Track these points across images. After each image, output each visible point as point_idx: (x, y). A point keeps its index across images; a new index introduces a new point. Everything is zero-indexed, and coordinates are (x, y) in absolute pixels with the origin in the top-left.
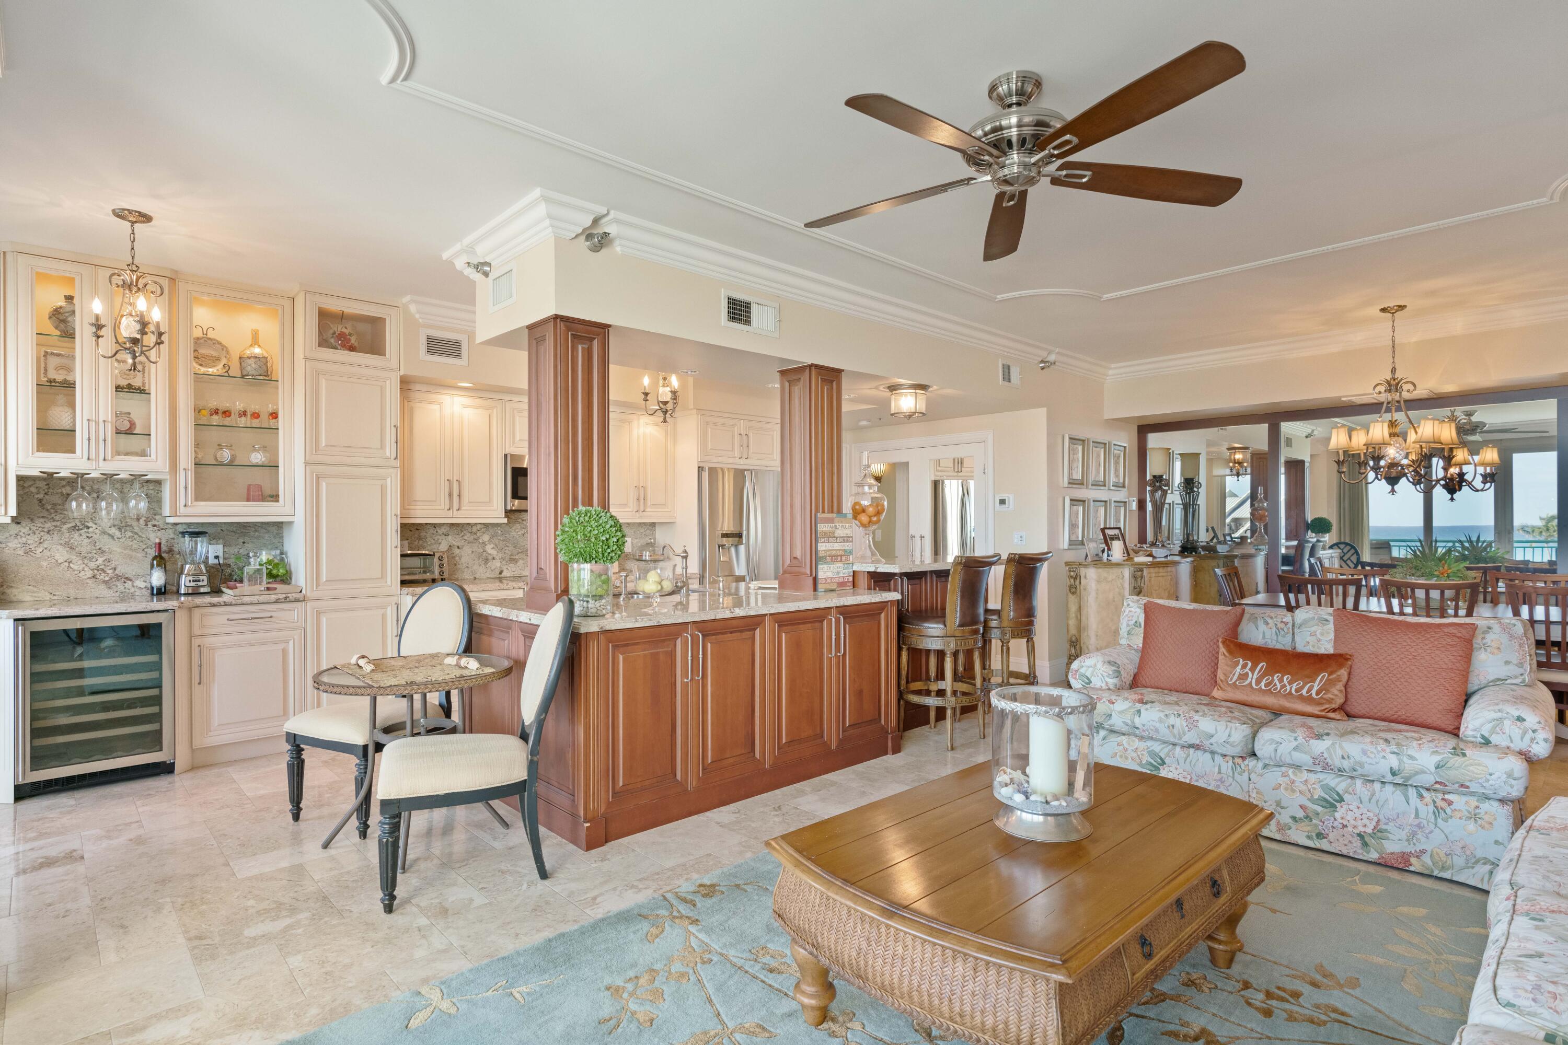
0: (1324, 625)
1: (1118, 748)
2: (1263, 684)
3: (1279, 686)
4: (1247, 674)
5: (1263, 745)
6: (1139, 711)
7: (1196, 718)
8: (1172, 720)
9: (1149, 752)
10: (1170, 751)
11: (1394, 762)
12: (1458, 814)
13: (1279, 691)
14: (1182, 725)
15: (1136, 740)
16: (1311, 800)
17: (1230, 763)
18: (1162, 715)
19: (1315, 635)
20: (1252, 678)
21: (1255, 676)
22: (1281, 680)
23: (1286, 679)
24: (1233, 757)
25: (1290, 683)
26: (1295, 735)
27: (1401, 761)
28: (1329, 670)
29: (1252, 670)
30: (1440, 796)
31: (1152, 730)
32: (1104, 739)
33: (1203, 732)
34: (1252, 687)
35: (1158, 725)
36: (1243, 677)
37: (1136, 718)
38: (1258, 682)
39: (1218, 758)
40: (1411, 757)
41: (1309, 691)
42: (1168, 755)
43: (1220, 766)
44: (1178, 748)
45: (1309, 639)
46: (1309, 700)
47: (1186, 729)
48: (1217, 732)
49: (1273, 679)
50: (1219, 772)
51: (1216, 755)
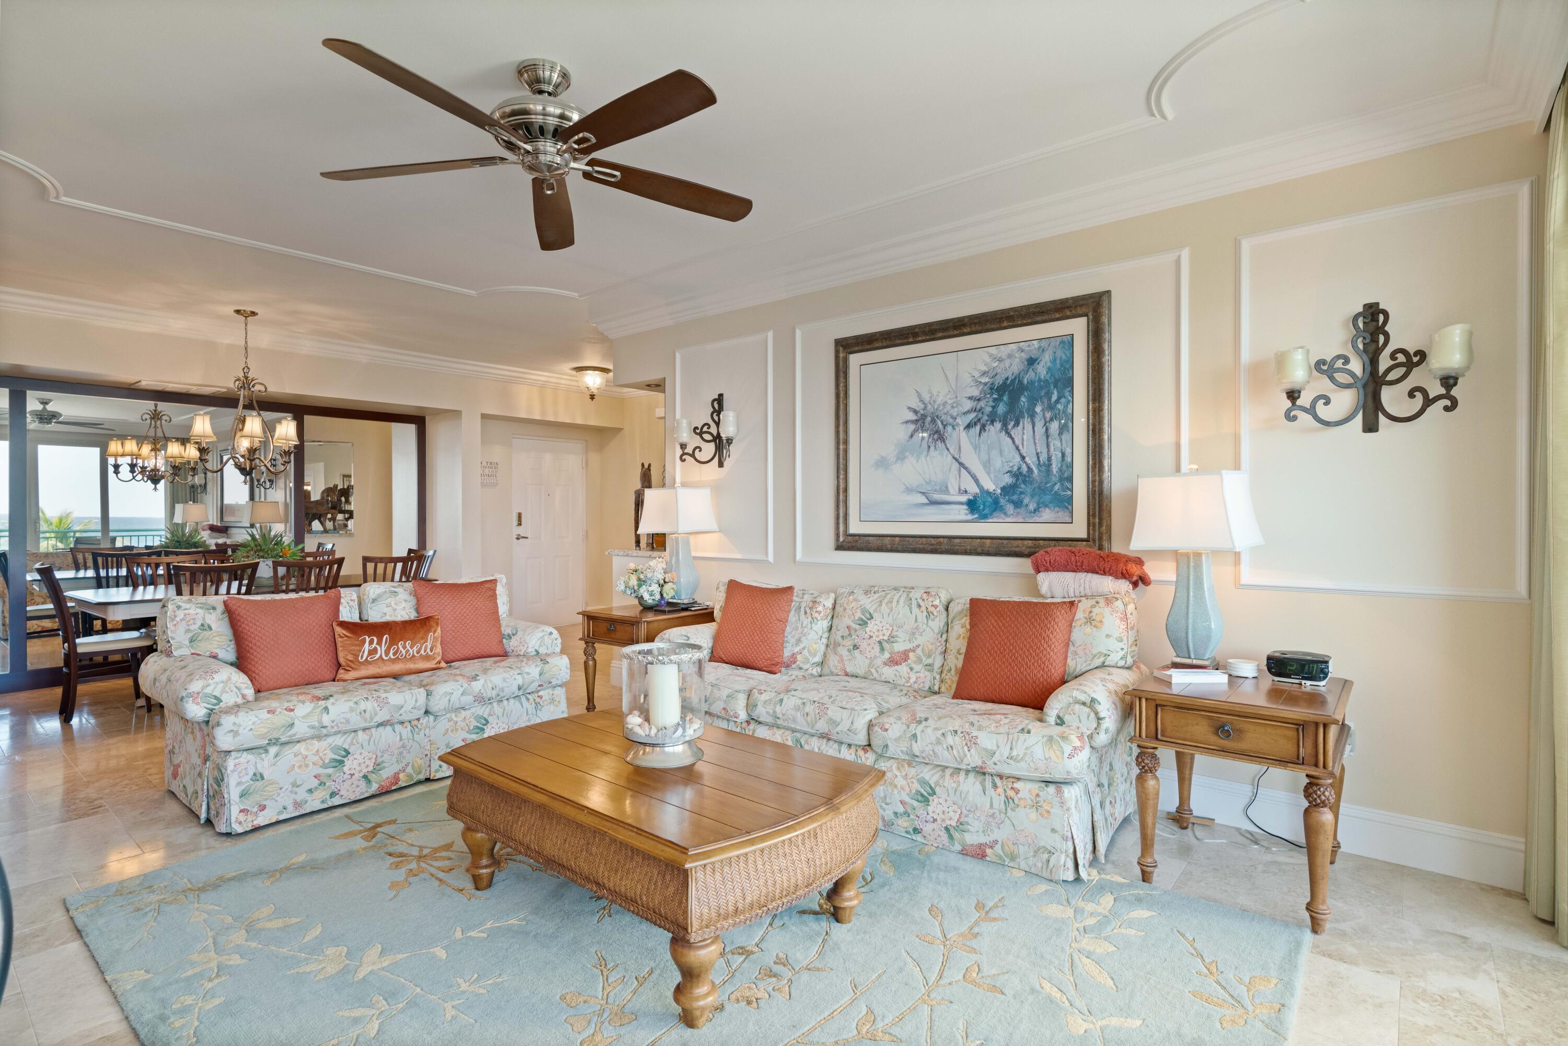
0: (395, 596)
1: (296, 759)
2: (391, 654)
3: (404, 652)
4: (376, 649)
5: (440, 700)
6: (326, 709)
7: (384, 695)
8: (363, 705)
9: (331, 749)
10: (353, 739)
11: (520, 680)
12: (546, 703)
13: (405, 657)
14: (374, 707)
15: (315, 742)
16: (469, 732)
17: (409, 728)
18: (351, 704)
19: (391, 606)
20: (381, 651)
21: (383, 649)
22: (404, 647)
23: (408, 644)
24: (410, 722)
25: (412, 647)
26: (460, 683)
27: (523, 678)
28: (433, 630)
29: (379, 643)
30: (536, 695)
31: (342, 723)
32: (276, 756)
33: (394, 706)
34: (383, 659)
35: (348, 716)
36: (373, 652)
37: (325, 716)
38: (387, 653)
39: (398, 727)
40: (528, 674)
41: (425, 651)
42: (352, 744)
43: (400, 734)
44: (360, 733)
45: (386, 610)
46: (427, 658)
47: (378, 709)
48: (406, 702)
49: (398, 648)
50: (401, 739)
51: (396, 726)
